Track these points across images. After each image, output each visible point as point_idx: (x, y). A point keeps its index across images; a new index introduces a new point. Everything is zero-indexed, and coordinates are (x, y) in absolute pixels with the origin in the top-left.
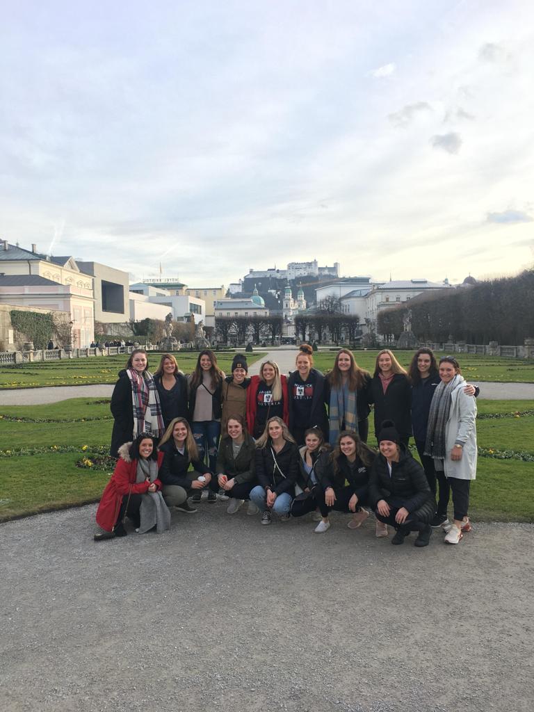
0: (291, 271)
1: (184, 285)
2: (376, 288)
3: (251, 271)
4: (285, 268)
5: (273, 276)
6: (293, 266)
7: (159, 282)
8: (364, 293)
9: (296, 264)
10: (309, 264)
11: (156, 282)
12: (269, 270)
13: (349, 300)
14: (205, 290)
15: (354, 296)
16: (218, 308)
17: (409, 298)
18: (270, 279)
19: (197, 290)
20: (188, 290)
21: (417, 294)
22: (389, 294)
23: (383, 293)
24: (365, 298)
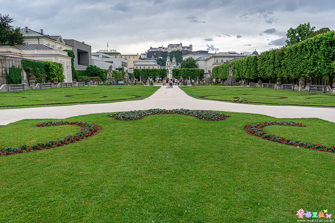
0: (170, 48)
1: (119, 53)
2: (212, 55)
3: (151, 48)
4: (167, 47)
6: (171, 46)
7: (107, 51)
8: (206, 58)
10: (178, 45)
11: (105, 51)
12: (159, 47)
13: (198, 62)
14: (129, 56)
15: (201, 59)
16: (135, 64)
17: (228, 61)
18: (160, 52)
19: (125, 56)
20: (121, 56)
21: (231, 59)
22: (218, 59)
23: (215, 58)
24: (206, 61)
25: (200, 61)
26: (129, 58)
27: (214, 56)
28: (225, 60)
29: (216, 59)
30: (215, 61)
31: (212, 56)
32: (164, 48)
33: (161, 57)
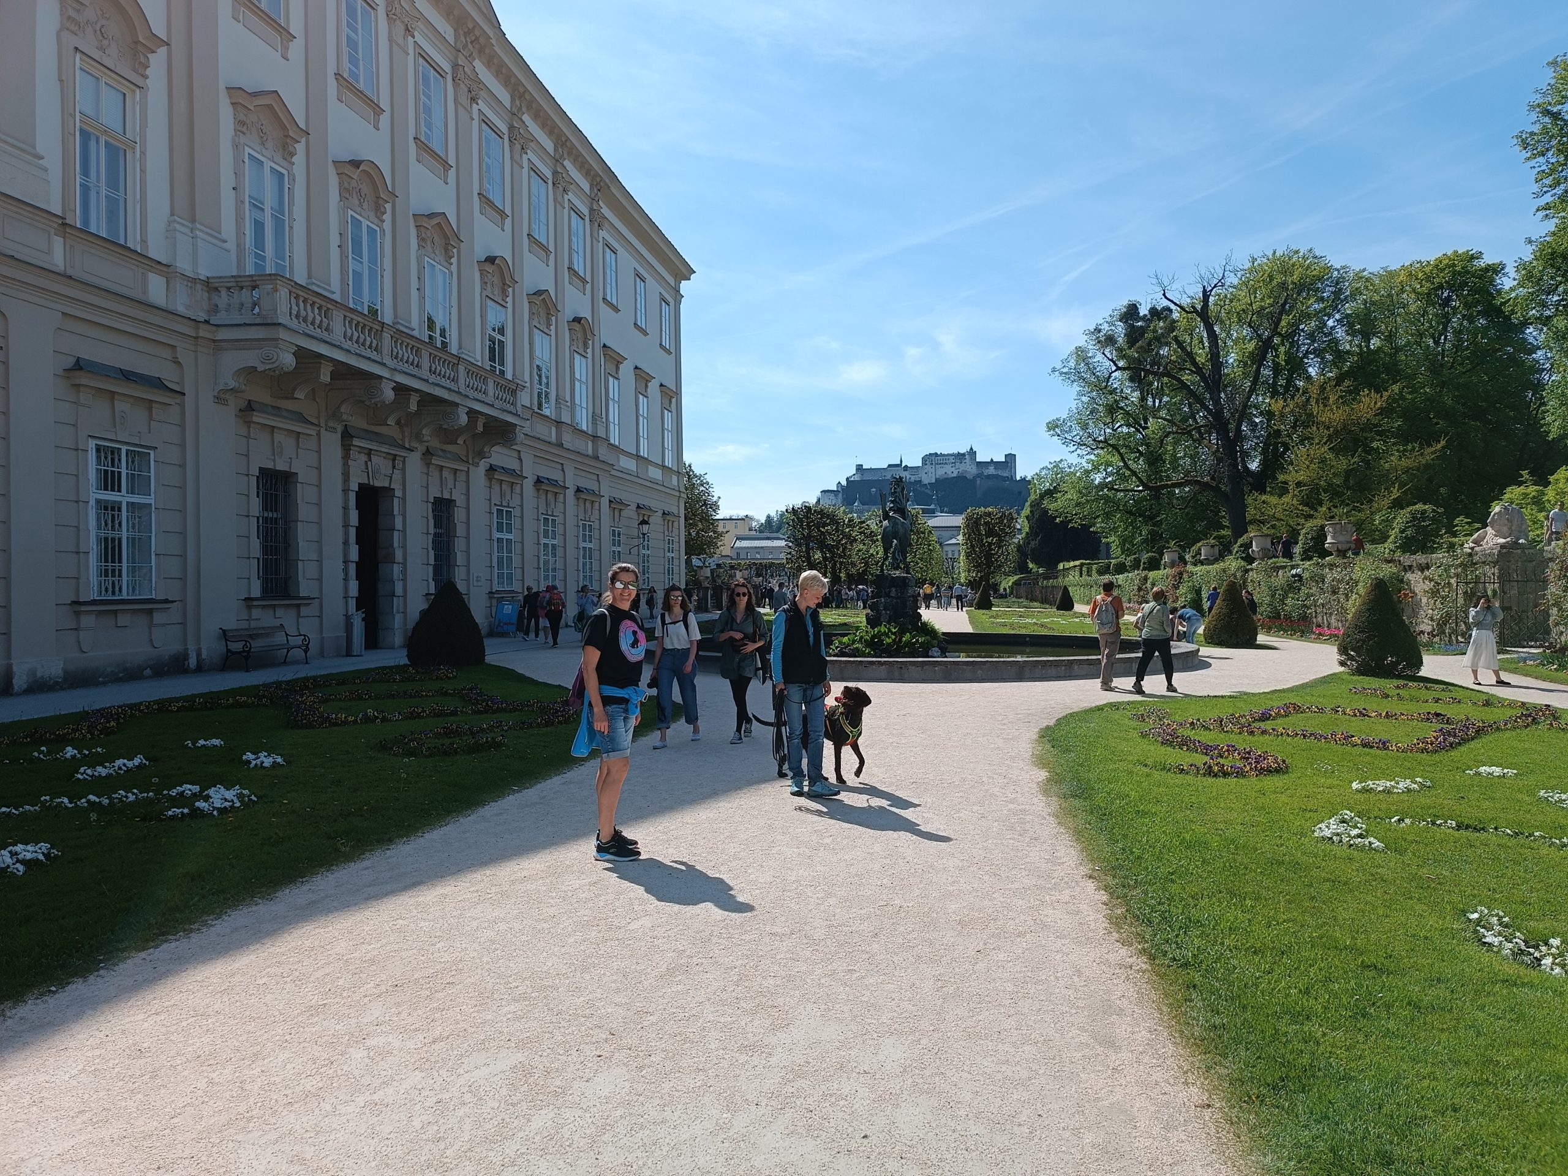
0: (929, 468)
3: (859, 468)
4: (919, 463)
6: (931, 459)
9: (936, 455)
10: (960, 456)
12: (890, 466)
32: (906, 466)
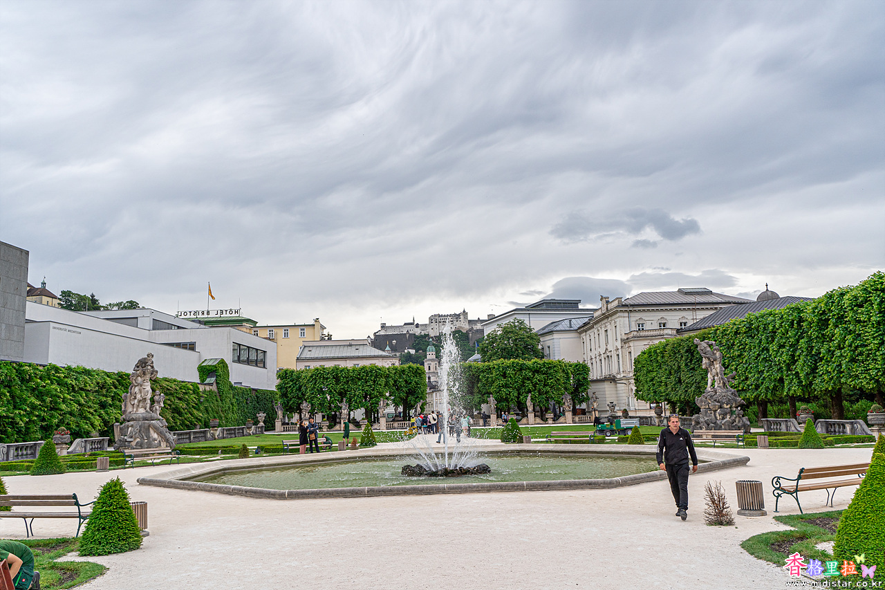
0: (434, 324)
1: (248, 321)
3: (383, 326)
4: (427, 322)
5: (410, 332)
6: (437, 319)
7: (206, 316)
9: (439, 316)
10: (457, 316)
11: (200, 316)
12: (405, 324)
13: (547, 338)
14: (286, 328)
15: (557, 328)
16: (303, 356)
17: (685, 324)
18: (407, 335)
19: (271, 329)
20: (255, 329)
21: (701, 315)
22: (646, 316)
23: (632, 314)
24: (580, 333)
25: (556, 336)
26: (286, 335)
27: (626, 306)
28: (673, 320)
29: (636, 317)
30: (633, 324)
31: (618, 306)
32: (417, 324)
33: (410, 350)
